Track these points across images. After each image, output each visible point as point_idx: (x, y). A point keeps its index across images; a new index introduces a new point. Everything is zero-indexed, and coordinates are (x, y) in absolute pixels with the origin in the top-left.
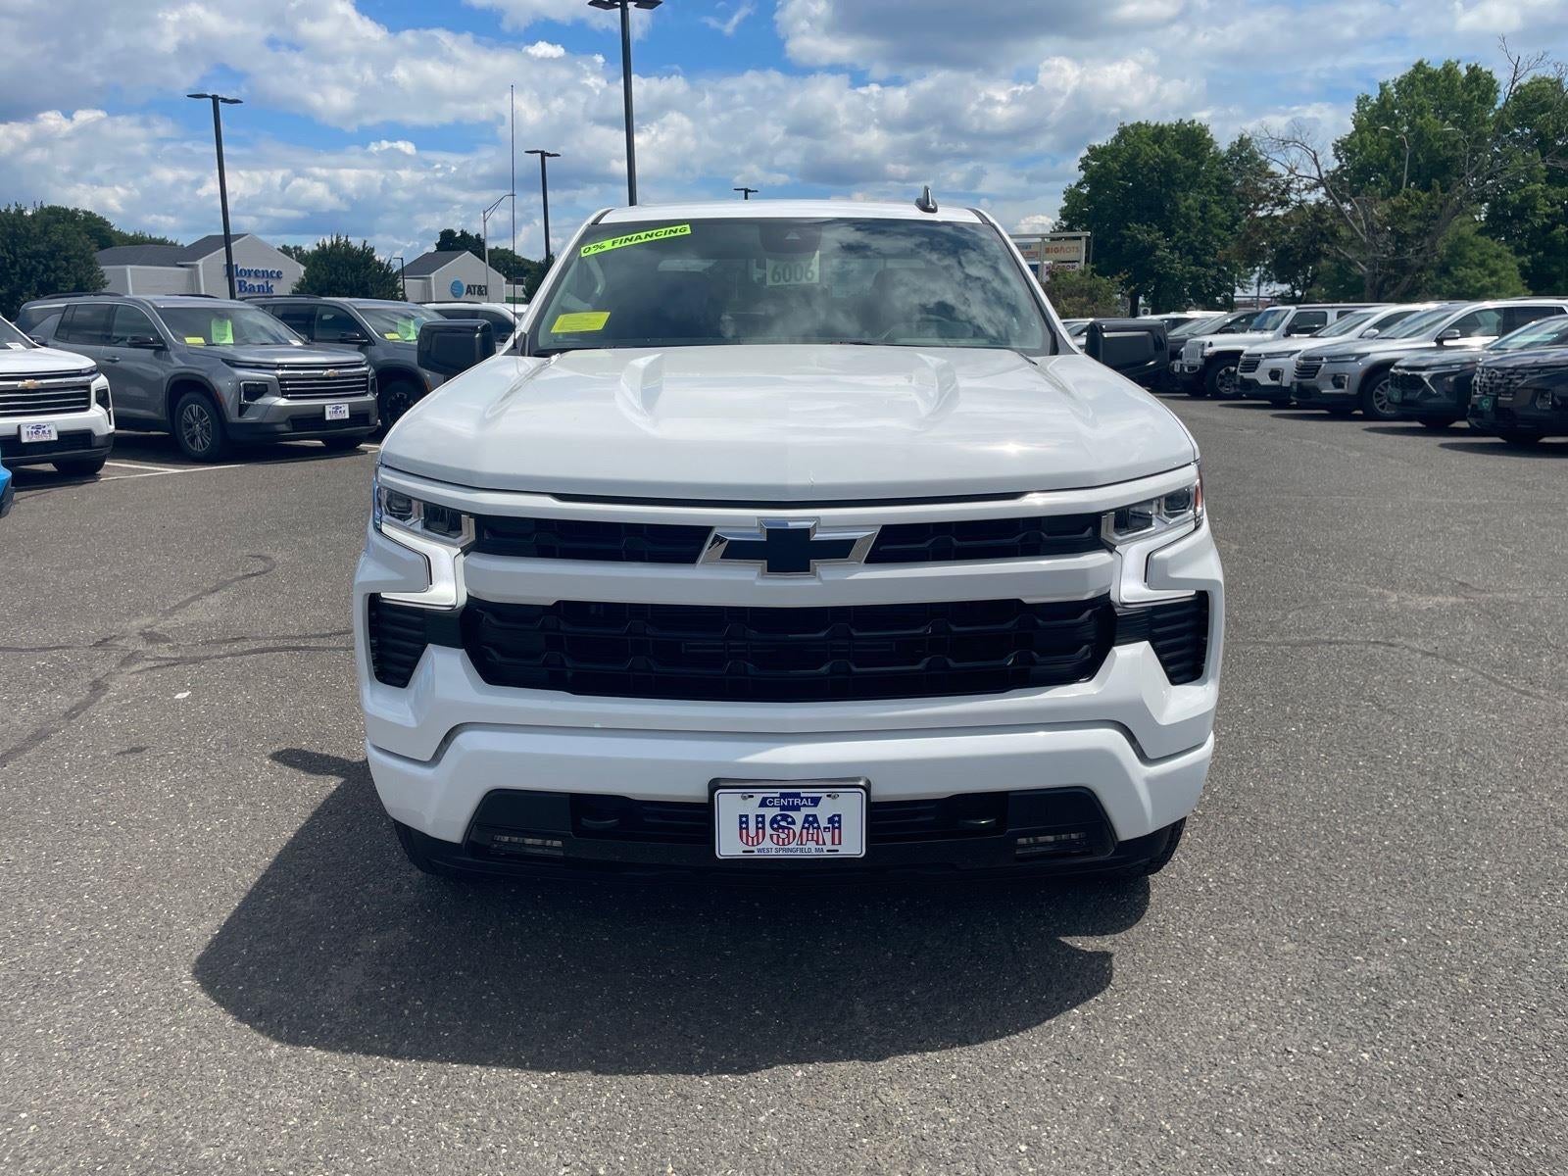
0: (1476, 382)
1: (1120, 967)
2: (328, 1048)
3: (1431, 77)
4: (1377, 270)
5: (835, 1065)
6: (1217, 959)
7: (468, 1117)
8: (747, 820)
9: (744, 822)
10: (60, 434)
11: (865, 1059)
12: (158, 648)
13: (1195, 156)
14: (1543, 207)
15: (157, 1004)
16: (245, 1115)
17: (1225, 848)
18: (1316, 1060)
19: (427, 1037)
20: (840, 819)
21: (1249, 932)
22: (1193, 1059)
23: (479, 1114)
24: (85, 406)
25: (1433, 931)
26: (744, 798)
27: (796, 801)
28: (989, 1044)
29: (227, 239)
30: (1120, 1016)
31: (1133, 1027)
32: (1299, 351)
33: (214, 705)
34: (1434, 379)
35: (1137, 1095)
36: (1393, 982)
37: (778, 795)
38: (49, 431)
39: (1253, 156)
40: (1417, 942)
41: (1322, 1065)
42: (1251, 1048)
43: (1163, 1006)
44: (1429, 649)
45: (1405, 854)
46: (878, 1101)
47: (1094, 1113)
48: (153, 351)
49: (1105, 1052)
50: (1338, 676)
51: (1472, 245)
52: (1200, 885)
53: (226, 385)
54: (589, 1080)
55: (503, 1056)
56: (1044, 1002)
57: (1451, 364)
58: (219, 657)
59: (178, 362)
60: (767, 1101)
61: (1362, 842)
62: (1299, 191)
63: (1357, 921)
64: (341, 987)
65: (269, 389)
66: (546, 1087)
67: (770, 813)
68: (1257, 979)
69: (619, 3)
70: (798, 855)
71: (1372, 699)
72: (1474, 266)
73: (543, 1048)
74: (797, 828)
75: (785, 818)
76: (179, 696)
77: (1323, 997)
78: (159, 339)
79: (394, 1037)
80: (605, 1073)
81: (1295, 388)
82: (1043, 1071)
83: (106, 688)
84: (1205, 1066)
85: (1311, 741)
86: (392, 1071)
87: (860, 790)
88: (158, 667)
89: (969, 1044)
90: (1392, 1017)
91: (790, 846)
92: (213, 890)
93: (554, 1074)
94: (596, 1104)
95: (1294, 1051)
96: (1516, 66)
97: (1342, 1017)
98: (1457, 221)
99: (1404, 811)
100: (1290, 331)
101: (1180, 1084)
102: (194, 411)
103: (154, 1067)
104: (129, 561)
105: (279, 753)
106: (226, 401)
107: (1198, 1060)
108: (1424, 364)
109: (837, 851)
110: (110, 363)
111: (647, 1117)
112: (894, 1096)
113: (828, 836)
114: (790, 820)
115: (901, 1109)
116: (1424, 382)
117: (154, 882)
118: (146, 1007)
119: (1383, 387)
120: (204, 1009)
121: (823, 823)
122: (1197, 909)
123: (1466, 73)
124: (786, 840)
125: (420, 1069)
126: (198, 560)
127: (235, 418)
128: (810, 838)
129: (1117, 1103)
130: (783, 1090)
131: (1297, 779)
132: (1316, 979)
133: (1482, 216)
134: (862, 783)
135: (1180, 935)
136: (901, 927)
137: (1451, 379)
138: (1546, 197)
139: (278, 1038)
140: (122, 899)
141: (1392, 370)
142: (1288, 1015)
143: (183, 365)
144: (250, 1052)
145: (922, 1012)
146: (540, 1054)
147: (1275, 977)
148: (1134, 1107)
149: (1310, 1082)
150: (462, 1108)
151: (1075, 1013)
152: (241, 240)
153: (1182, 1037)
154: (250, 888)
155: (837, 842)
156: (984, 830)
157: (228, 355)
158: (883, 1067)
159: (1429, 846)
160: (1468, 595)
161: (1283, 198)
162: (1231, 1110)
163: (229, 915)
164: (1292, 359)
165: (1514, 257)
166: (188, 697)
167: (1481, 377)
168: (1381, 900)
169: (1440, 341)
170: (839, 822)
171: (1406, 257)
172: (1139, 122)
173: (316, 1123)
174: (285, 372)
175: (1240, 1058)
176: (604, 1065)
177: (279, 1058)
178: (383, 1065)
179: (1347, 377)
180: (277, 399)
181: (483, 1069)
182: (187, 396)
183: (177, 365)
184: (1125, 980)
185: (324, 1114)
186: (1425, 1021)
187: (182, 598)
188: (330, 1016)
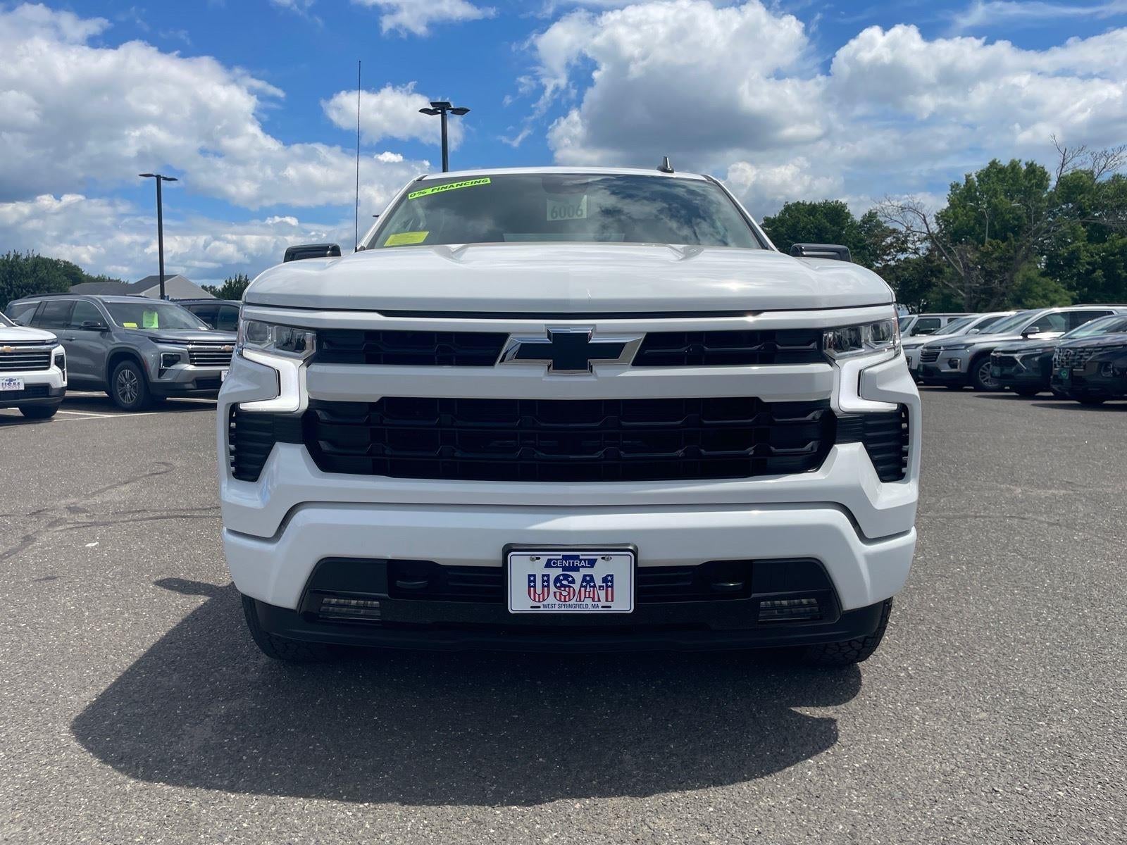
0: (1055, 359)
1: (843, 730)
2: (176, 784)
3: (1002, 170)
4: (972, 295)
5: (609, 800)
6: (924, 724)
7: (291, 837)
8: (535, 579)
9: (532, 581)
10: (26, 386)
11: (633, 794)
12: (78, 516)
13: (838, 224)
14: (1085, 257)
15: (38, 750)
16: (99, 834)
17: (917, 647)
18: (1021, 797)
19: (261, 776)
20: (612, 579)
21: (948, 704)
22: (916, 797)
23: (300, 835)
24: (46, 366)
25: (1098, 703)
26: (532, 560)
27: (576, 563)
28: (739, 785)
29: (162, 278)
30: (848, 764)
31: (861, 773)
32: (923, 344)
33: (115, 551)
34: (1024, 359)
35: (871, 823)
36: (1072, 740)
37: (561, 557)
38: (19, 383)
39: (879, 225)
40: (1087, 711)
41: (1026, 801)
42: (964, 788)
43: (884, 758)
44: (1052, 521)
45: (1064, 651)
46: (647, 828)
47: (836, 838)
48: (99, 333)
49: (839, 791)
50: (987, 537)
51: (1037, 284)
52: (902, 672)
53: (150, 356)
54: (397, 810)
55: (323, 791)
56: (783, 754)
57: (1035, 349)
58: (124, 522)
59: (117, 341)
60: (550, 826)
61: (1028, 643)
62: (914, 242)
63: (1035, 697)
64: (192, 739)
65: (182, 358)
66: (360, 814)
67: (554, 573)
68: (960, 738)
69: (440, 111)
70: (577, 611)
71: (1015, 551)
72: (1039, 298)
73: (358, 785)
74: (576, 586)
75: (566, 577)
76: (89, 545)
77: (1017, 751)
78: (105, 325)
79: (233, 776)
80: (412, 803)
81: (921, 368)
82: (788, 805)
83: (34, 540)
84: (927, 802)
85: (974, 577)
86: (228, 801)
87: (630, 553)
88: (76, 527)
89: (722, 784)
90: (1078, 765)
91: (570, 603)
92: (96, 670)
93: (367, 804)
94: (402, 827)
95: (1000, 790)
96: (1064, 155)
97: (1036, 765)
98: (1025, 266)
99: (1057, 623)
100: (915, 332)
101: (907, 817)
102: (126, 376)
103: (28, 795)
104: (66, 465)
105: (161, 581)
106: (150, 365)
107: (919, 797)
108: (1016, 349)
109: (610, 607)
110: (69, 342)
111: (446, 838)
112: (660, 823)
113: (602, 594)
114: (570, 579)
115: (667, 834)
116: (1017, 362)
117: (49, 665)
118: (28, 751)
119: (986, 368)
120: (76, 752)
121: (599, 582)
122: (902, 689)
123: (1026, 168)
124: (567, 597)
125: (252, 800)
126: (117, 464)
127: (155, 379)
128: (587, 596)
129: (854, 831)
130: (564, 818)
131: (967, 602)
132: (1009, 738)
133: (1042, 264)
134: (631, 548)
135: (890, 706)
136: (658, 699)
137: (1036, 359)
138: (1087, 251)
139: (135, 776)
140: (21, 676)
141: (992, 354)
142: (991, 764)
143: (120, 342)
144: (110, 786)
145: (680, 761)
146: (357, 790)
147: (975, 737)
148: (870, 833)
149: (1018, 814)
150: (286, 830)
151: (809, 763)
152: (171, 279)
153: (904, 780)
154: (125, 669)
155: (610, 600)
156: (733, 593)
157: (154, 334)
158: (651, 802)
159: (1082, 646)
160: (1074, 489)
161: (903, 246)
162: (954, 836)
163: (106, 688)
164: (917, 350)
165: (1067, 292)
166: (96, 546)
167: (1059, 355)
168: (1051, 683)
169: (1025, 335)
170: (612, 581)
171: (993, 285)
172: (798, 202)
173: (159, 840)
174: (194, 346)
175: (955, 796)
176: (409, 797)
177: (134, 790)
178: (221, 797)
179: (959, 360)
180: (187, 365)
181: (306, 801)
182: (123, 363)
183: (116, 342)
184: (849, 739)
185: (166, 834)
186: (1105, 767)
187: (101, 487)
188: (180, 761)
